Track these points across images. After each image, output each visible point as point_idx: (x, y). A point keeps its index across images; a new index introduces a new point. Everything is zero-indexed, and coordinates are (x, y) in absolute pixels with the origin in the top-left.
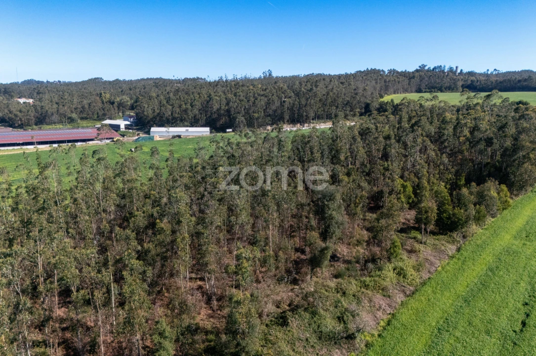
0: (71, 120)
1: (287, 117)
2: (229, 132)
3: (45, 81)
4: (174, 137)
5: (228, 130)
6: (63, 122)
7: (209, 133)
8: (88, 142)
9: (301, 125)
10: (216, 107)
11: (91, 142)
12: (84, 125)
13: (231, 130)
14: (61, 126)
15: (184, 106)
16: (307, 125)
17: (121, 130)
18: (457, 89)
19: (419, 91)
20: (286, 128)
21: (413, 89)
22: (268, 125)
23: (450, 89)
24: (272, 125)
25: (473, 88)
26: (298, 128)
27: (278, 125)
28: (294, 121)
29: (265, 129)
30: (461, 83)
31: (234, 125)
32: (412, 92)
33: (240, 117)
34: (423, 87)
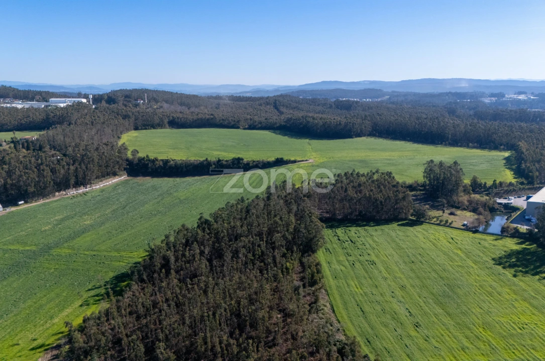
1: (72, 181)
2: (21, 204)
5: (20, 203)
7: (2, 209)
9: (84, 186)
13: (23, 202)
16: (89, 186)
18: (165, 126)
19: (136, 129)
20: (72, 192)
21: (132, 128)
22: (56, 191)
23: (160, 125)
24: (59, 191)
25: (175, 124)
26: (82, 190)
27: (65, 190)
28: (77, 185)
29: (54, 196)
30: (166, 121)
31: (26, 196)
32: (131, 130)
33: (31, 189)
34: (139, 124)
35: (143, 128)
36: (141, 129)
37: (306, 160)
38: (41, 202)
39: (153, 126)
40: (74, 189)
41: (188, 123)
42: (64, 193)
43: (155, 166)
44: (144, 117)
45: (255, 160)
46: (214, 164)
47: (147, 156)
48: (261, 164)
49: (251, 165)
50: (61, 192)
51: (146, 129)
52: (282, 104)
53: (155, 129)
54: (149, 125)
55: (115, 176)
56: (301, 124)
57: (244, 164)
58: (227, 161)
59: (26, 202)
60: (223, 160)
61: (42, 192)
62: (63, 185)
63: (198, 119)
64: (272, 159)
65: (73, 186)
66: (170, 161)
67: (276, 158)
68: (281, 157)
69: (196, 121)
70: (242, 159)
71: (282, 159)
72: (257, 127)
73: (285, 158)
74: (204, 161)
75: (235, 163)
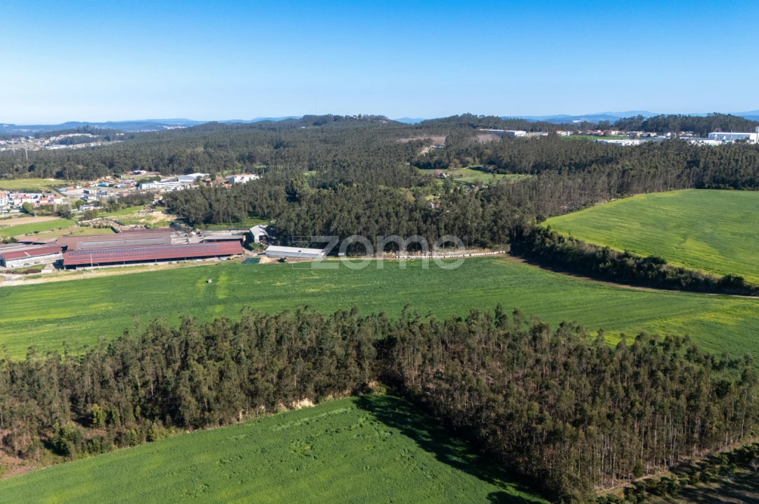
0: (238, 221)
3: (344, 116)
4: (281, 260)
6: (227, 222)
14: (226, 226)
17: (256, 242)
19: (700, 185)
21: (688, 184)
32: (685, 187)
34: (706, 179)
35: (714, 185)
36: (709, 188)
39: (736, 186)
45: (686, 269)
48: (689, 280)
51: (719, 188)
53: (740, 189)
54: (729, 182)
55: (484, 248)
58: (635, 259)
60: (630, 257)
64: (719, 276)
67: (730, 274)
68: (738, 275)
70: (663, 262)
71: (740, 280)
73: (746, 280)
74: (602, 250)
75: (644, 267)
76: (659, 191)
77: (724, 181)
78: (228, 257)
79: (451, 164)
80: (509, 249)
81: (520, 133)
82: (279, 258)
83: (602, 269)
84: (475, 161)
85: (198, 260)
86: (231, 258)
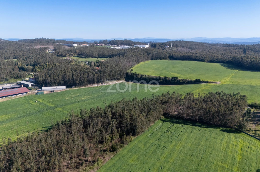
0: (7, 80)
1: (96, 81)
2: (73, 88)
4: (51, 92)
5: (73, 87)
6: (3, 81)
7: (65, 89)
8: (17, 95)
9: (101, 83)
10: (68, 78)
11: (18, 95)
12: (13, 81)
13: (74, 87)
14: (2, 83)
15: (55, 77)
16: (104, 83)
17: (30, 87)
18: (167, 58)
19: (152, 59)
20: (96, 85)
21: (150, 59)
22: (89, 84)
23: (164, 58)
24: (90, 84)
25: (172, 58)
26: (100, 85)
27: (92, 84)
28: (98, 82)
29: (88, 86)
30: (168, 56)
31: (75, 85)
32: (149, 60)
33: (77, 82)
34: (154, 57)
35: (155, 59)
36: (154, 60)
37: (215, 82)
38: (82, 87)
39: (161, 59)
40: (97, 84)
41: (178, 58)
42: (92, 85)
43: (137, 77)
44: (157, 54)
45: (184, 79)
46: (163, 79)
47: (136, 72)
48: (187, 82)
49: (181, 81)
50: (91, 85)
51: (157, 60)
52: (250, 49)
53: (162, 60)
54: (159, 58)
55: (119, 80)
56: (238, 61)
57: (177, 80)
58: (169, 78)
59: (75, 87)
60: (167, 78)
61: (82, 84)
62: (92, 82)
63: (184, 56)
64: (194, 80)
65: (96, 82)
66: (144, 76)
67: (196, 79)
68: (199, 79)
69: (182, 56)
70: (177, 78)
71: (199, 80)
72: (215, 61)
73: (201, 80)
74: (158, 77)
75: (173, 80)
76: (144, 61)
77: (158, 58)
78: (26, 93)
79: (66, 55)
80: (125, 80)
81: (75, 45)
82: (50, 91)
83: (161, 82)
84: (74, 54)
85: (14, 96)
86: (28, 93)
